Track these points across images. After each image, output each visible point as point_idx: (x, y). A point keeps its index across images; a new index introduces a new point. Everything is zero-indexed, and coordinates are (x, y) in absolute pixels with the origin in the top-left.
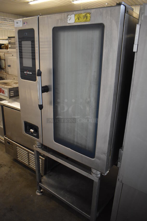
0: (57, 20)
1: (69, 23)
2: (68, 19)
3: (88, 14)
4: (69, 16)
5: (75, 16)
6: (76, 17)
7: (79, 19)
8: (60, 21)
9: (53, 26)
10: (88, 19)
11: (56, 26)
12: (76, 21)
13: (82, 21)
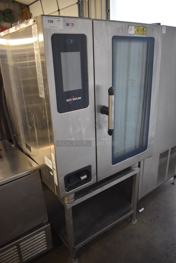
0: (118, 29)
1: (129, 34)
2: (129, 30)
3: (145, 28)
4: (130, 27)
5: (135, 27)
6: (136, 29)
7: (138, 31)
8: (120, 29)
9: (114, 35)
10: (145, 33)
11: (116, 34)
12: (136, 33)
13: (141, 34)
